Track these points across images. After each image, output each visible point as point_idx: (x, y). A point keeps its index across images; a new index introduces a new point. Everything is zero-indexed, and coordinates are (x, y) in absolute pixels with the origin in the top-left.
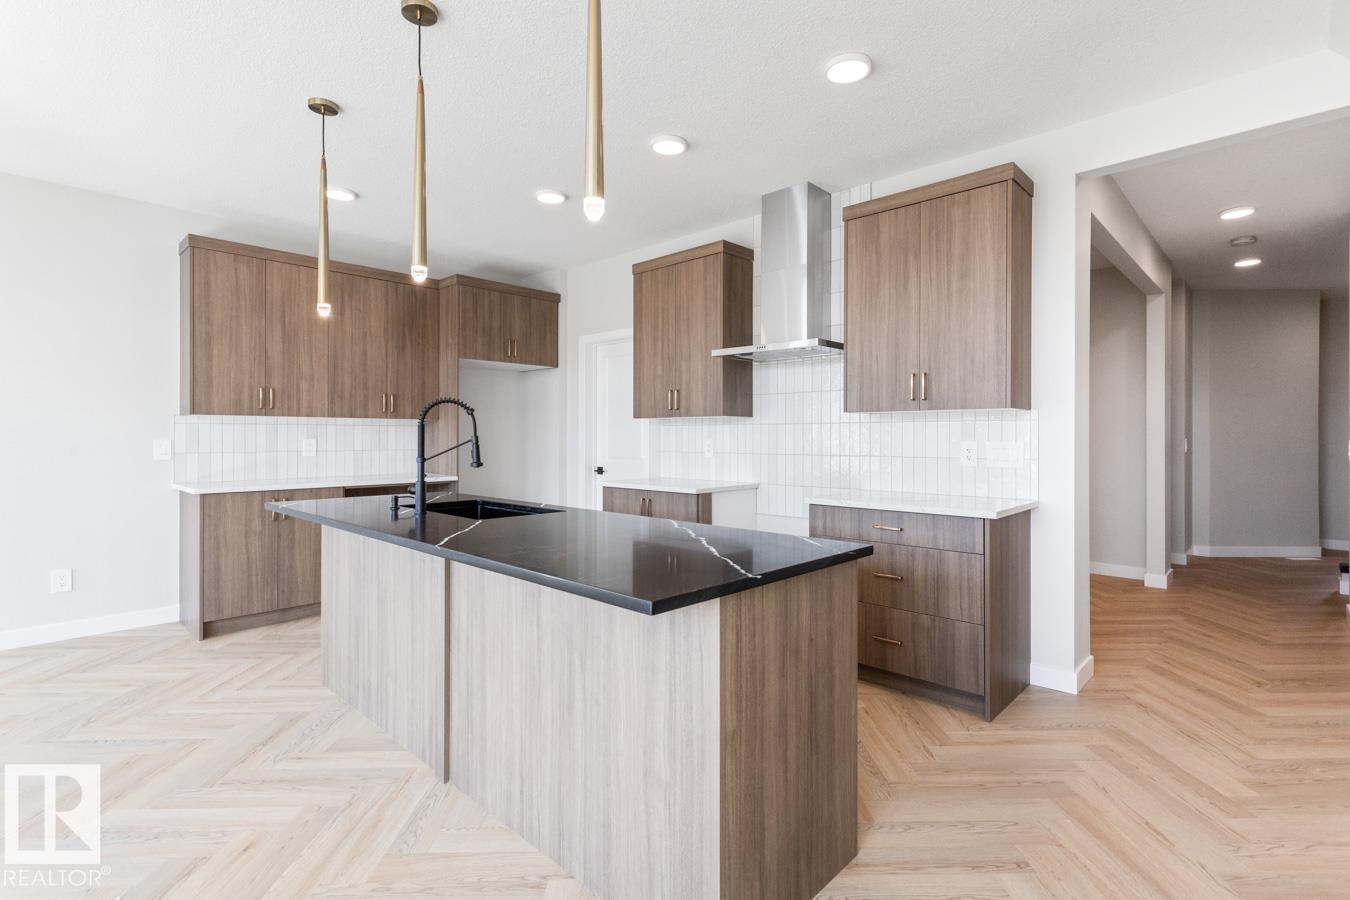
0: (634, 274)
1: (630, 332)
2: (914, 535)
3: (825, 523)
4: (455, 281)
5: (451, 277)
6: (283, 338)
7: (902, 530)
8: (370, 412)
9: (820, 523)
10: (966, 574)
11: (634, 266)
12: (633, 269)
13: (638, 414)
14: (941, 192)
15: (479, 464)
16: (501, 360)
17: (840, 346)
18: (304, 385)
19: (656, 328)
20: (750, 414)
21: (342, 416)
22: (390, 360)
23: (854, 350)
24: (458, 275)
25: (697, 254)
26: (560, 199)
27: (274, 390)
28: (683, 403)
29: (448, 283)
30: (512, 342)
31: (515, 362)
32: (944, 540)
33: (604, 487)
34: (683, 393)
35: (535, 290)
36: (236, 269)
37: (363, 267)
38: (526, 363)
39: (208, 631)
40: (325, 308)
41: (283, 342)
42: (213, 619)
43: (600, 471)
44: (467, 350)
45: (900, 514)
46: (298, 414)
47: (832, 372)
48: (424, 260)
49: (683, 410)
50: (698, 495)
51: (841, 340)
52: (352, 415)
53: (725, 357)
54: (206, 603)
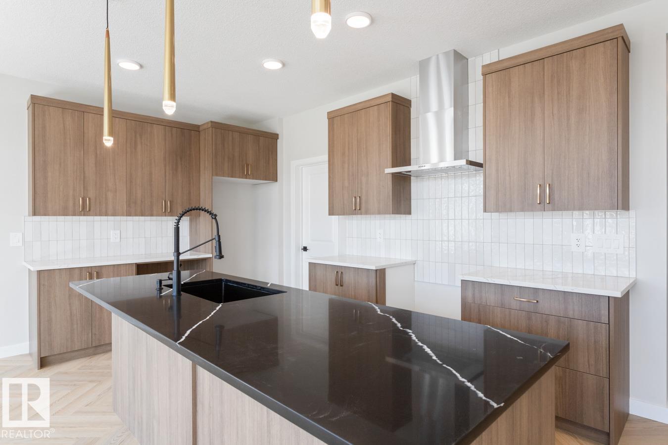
0: (329, 119)
1: (326, 157)
2: (547, 306)
3: (474, 294)
4: (210, 125)
5: (208, 123)
6: (96, 164)
7: (537, 301)
8: (155, 212)
9: (469, 294)
10: (593, 338)
11: (329, 113)
12: (328, 115)
13: (331, 213)
14: (560, 50)
15: (221, 256)
16: (240, 177)
17: (480, 165)
18: (110, 195)
19: (344, 154)
20: (409, 213)
21: (136, 215)
22: (167, 178)
23: (491, 168)
24: (212, 122)
25: (373, 103)
26: (279, 66)
27: (89, 199)
28: (363, 205)
29: (205, 127)
30: (247, 165)
31: (250, 179)
32: (574, 311)
33: (310, 263)
34: (363, 198)
35: (262, 131)
36: (63, 118)
37: (150, 117)
38: (256, 179)
39: (44, 363)
40: (109, 140)
41: (96, 167)
42: (47, 355)
43: (305, 249)
44: (218, 170)
45: (536, 290)
46: (106, 215)
47: (475, 183)
48: (173, 97)
49: (363, 209)
50: (376, 270)
51: (480, 160)
52: (142, 215)
53: (393, 174)
54: (42, 344)
